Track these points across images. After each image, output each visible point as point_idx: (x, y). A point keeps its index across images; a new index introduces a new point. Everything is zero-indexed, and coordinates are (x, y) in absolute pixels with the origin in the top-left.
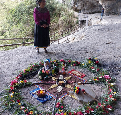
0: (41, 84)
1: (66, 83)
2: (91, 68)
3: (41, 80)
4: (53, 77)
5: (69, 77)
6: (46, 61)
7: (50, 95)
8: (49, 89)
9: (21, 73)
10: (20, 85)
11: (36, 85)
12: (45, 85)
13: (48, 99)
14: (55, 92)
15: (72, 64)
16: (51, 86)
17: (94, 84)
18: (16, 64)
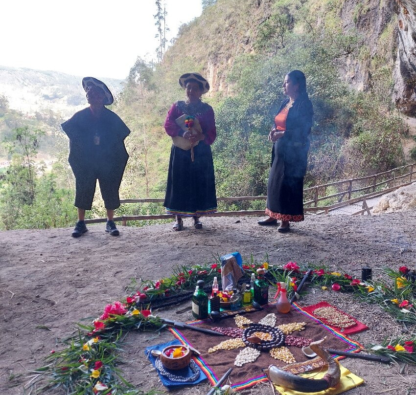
0: (193, 330)
1: (279, 340)
2: (396, 305)
3: (198, 319)
4: (240, 314)
5: (298, 326)
6: (228, 257)
7: (202, 370)
8: (211, 350)
9: (147, 288)
10: (127, 320)
11: (174, 332)
12: (203, 335)
13: (191, 381)
14: (224, 364)
15: (328, 285)
16: (222, 343)
17: (388, 363)
18: (146, 264)
